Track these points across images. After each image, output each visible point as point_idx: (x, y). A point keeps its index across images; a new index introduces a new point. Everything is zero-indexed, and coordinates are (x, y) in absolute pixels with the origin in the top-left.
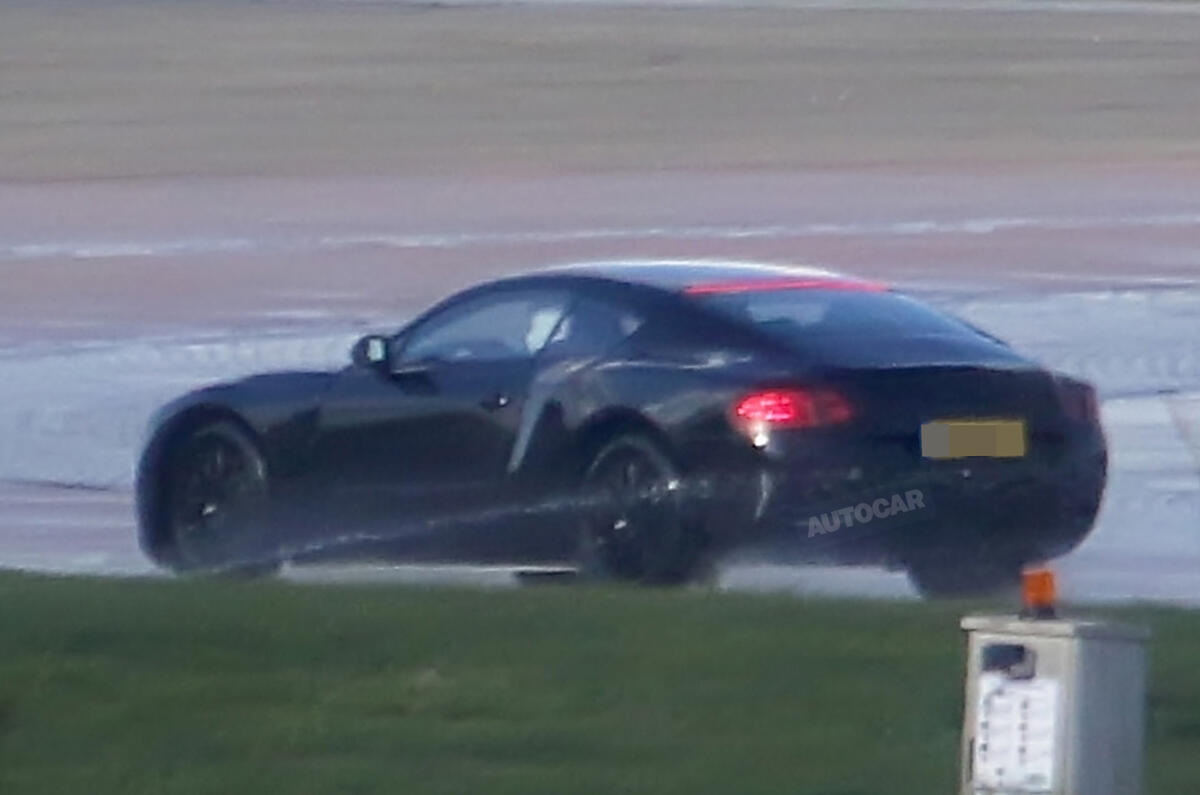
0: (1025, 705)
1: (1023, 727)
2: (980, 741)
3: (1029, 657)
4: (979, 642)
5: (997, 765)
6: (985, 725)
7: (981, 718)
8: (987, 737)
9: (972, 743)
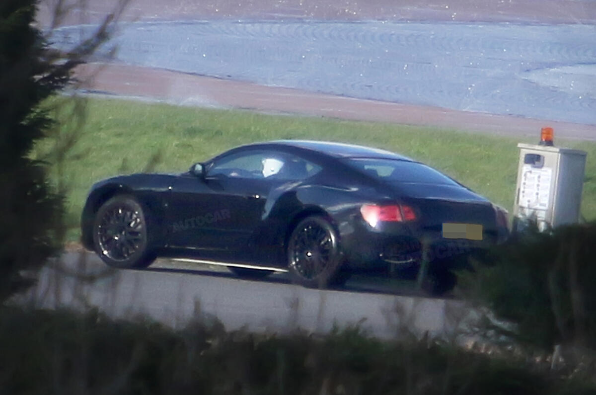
0: (539, 177)
1: (538, 185)
2: (522, 189)
3: (542, 158)
4: (524, 153)
5: (528, 199)
6: (524, 184)
7: (523, 181)
8: (524, 188)
9: (519, 190)
